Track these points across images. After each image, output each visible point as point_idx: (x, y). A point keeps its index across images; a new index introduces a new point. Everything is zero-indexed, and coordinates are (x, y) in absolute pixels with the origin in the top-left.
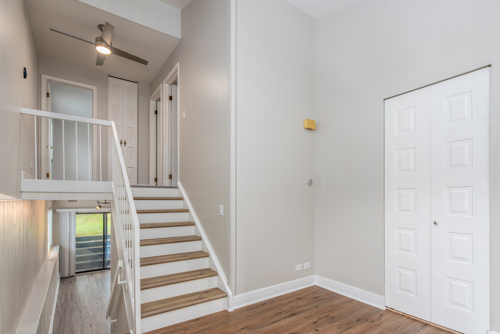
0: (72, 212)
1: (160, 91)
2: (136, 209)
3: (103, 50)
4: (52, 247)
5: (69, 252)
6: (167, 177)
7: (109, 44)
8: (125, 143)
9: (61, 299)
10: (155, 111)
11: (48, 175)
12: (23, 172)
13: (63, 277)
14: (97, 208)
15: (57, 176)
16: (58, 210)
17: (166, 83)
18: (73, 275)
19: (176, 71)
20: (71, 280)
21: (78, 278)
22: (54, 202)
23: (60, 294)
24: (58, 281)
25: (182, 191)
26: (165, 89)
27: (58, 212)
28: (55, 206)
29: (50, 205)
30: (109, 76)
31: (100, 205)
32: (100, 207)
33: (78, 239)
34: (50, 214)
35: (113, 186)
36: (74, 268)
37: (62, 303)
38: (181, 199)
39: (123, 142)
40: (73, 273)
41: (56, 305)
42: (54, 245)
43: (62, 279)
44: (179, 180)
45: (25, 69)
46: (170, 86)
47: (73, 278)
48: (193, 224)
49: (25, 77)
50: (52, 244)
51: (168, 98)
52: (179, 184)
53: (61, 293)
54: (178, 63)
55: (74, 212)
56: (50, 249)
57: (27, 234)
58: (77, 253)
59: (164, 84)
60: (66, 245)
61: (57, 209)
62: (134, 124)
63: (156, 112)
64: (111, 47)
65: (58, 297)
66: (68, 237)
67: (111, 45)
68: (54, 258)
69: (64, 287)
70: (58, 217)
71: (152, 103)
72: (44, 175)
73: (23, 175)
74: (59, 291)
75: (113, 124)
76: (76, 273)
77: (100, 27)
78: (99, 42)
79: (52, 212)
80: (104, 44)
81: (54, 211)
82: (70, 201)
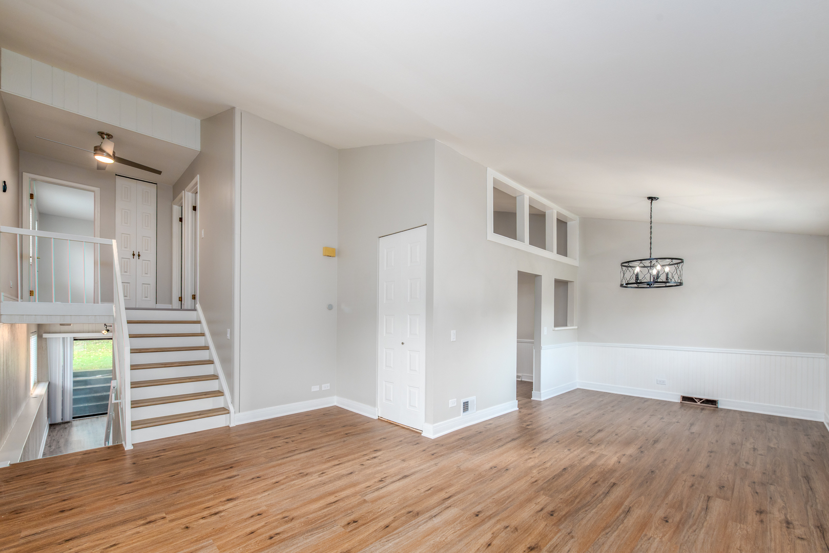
0: (67, 338)
1: (182, 199)
2: (129, 332)
3: (104, 160)
4: (36, 384)
5: (63, 388)
6: (190, 297)
7: (112, 155)
8: (139, 256)
9: (50, 446)
10: (180, 218)
11: (31, 293)
12: (2, 294)
13: (53, 423)
14: (103, 332)
15: (45, 297)
16: (45, 336)
17: (189, 191)
18: (68, 420)
19: (196, 184)
20: (66, 426)
21: (76, 423)
22: (39, 326)
23: (49, 442)
24: (45, 426)
25: (200, 314)
26: (187, 197)
27: (46, 338)
28: (41, 330)
29: (34, 329)
30: (116, 175)
31: (108, 328)
32: (108, 331)
33: (75, 375)
34: (34, 340)
35: (114, 309)
36: (70, 411)
37: (51, 450)
38: (199, 322)
39: (136, 254)
40: (68, 417)
41: (44, 453)
42: (39, 381)
43: (52, 426)
44: (198, 302)
45: (5, 182)
46: (194, 194)
47: (69, 424)
48: (207, 348)
49: (5, 191)
50: (36, 380)
51: (191, 208)
52: (198, 306)
53: (51, 440)
54: (198, 175)
55: (70, 338)
56: (34, 385)
57: (7, 361)
58: (75, 392)
59: (186, 192)
60: (58, 380)
61: (44, 333)
62: (150, 232)
63: (181, 220)
64: (114, 157)
65: (46, 445)
66: (61, 372)
67: (114, 155)
68: (41, 396)
69: (55, 434)
70: (46, 344)
71: (176, 208)
72: (26, 293)
73: (2, 298)
74: (48, 438)
75: (114, 242)
76: (74, 418)
77: (101, 134)
78: (99, 152)
79: (36, 338)
80: (105, 154)
81: (40, 337)
82: (61, 325)
